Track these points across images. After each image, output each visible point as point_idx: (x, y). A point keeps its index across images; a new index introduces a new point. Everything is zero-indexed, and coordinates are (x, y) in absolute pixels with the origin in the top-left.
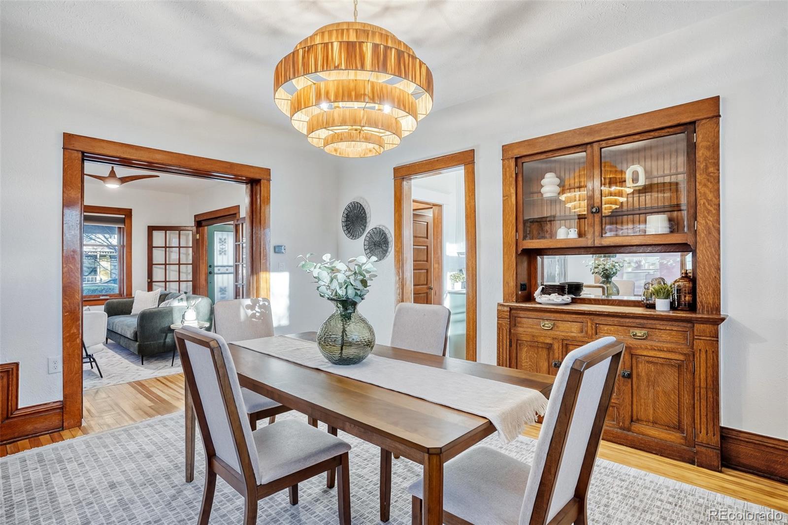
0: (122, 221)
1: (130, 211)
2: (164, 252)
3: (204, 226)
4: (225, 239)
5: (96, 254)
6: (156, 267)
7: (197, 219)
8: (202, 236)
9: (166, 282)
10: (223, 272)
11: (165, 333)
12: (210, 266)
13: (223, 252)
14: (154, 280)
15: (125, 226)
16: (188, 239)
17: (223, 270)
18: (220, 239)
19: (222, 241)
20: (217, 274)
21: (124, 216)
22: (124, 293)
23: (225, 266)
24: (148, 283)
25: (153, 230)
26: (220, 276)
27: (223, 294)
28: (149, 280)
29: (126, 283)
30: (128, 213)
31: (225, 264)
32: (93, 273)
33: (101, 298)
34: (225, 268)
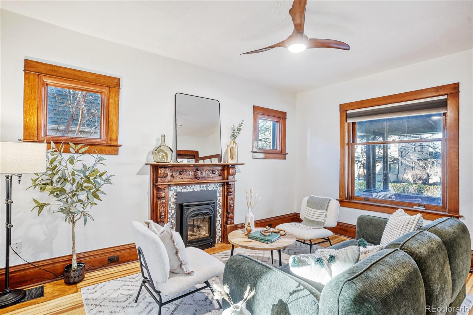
15: (447, 110)
21: (445, 97)
22: (446, 207)
30: (452, 90)
33: (416, 208)
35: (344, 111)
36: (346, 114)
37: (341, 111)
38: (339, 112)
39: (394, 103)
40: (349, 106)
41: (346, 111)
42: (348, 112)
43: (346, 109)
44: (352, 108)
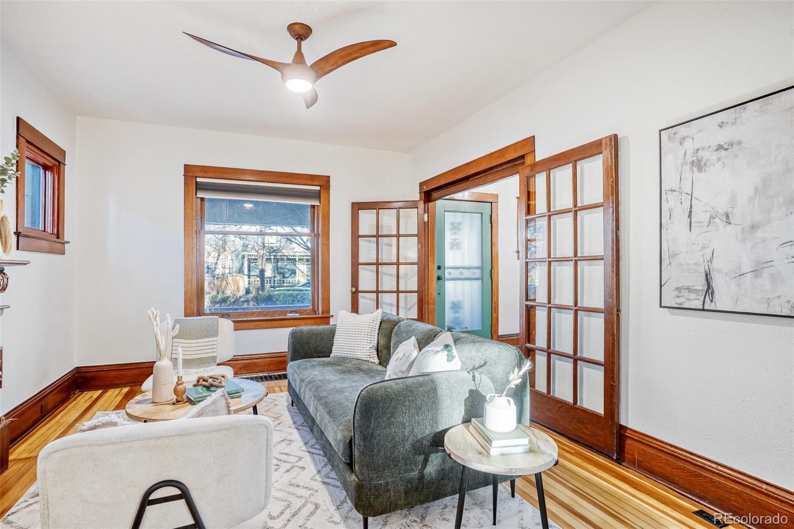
0: (317, 195)
1: (328, 178)
2: (375, 245)
3: (435, 200)
4: (459, 224)
5: (295, 257)
6: (363, 269)
7: (425, 188)
8: (432, 217)
9: (377, 292)
10: (455, 276)
11: (424, 453)
12: (439, 268)
13: (456, 245)
14: (360, 289)
15: (320, 203)
16: (411, 221)
17: (456, 273)
18: (453, 224)
19: (456, 227)
20: (448, 280)
21: (318, 188)
22: (318, 308)
23: (457, 268)
24: (353, 293)
25: (359, 210)
26: (452, 282)
27: (456, 312)
28: (354, 289)
29: (322, 293)
30: (324, 182)
31: (458, 264)
32: (293, 275)
33: (289, 315)
34: (459, 271)
35: (193, 176)
36: (196, 182)
37: (186, 176)
38: (183, 177)
39: (268, 182)
40: (202, 171)
41: (196, 177)
42: (199, 180)
43: (197, 175)
44: (208, 175)
